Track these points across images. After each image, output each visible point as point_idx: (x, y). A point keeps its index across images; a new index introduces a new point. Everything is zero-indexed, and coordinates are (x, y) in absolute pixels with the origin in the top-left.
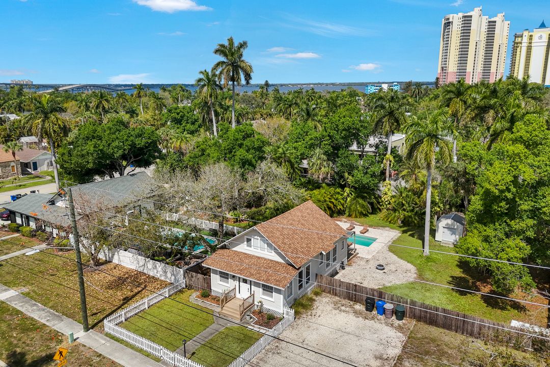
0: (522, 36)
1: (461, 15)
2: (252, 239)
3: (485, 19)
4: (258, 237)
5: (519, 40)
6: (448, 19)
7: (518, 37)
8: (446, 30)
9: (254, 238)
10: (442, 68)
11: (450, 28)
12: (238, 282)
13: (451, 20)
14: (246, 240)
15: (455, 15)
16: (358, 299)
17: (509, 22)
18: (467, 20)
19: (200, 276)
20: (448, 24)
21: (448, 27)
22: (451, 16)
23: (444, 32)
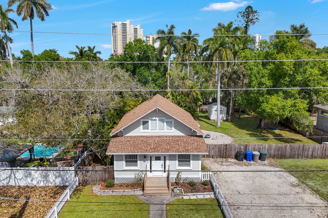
0: (149, 37)
1: (120, 23)
2: (150, 121)
3: (132, 27)
4: (157, 118)
5: (148, 39)
6: (114, 24)
7: (148, 37)
8: (114, 30)
9: (152, 120)
10: (114, 51)
11: (116, 29)
12: (149, 162)
13: (116, 25)
14: (142, 123)
15: (118, 22)
16: (228, 155)
17: (143, 30)
18: (124, 26)
19: (99, 167)
20: (114, 27)
21: (115, 29)
22: (116, 23)
23: (113, 31)
